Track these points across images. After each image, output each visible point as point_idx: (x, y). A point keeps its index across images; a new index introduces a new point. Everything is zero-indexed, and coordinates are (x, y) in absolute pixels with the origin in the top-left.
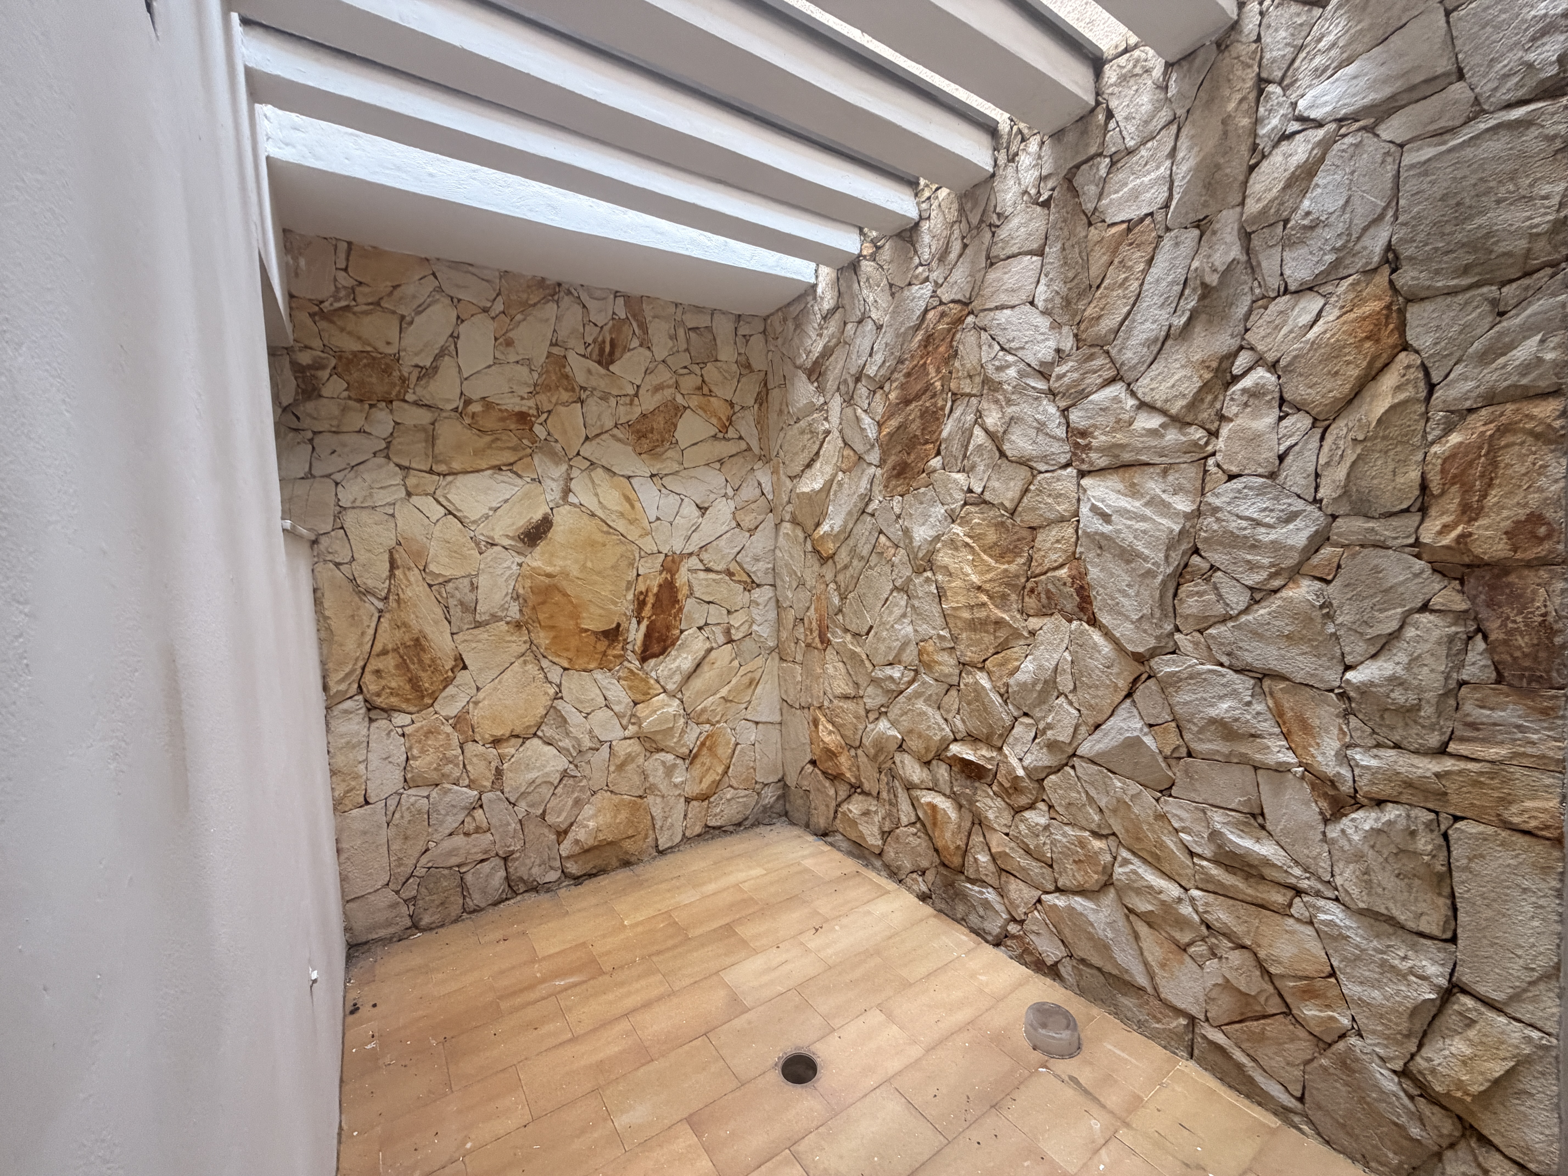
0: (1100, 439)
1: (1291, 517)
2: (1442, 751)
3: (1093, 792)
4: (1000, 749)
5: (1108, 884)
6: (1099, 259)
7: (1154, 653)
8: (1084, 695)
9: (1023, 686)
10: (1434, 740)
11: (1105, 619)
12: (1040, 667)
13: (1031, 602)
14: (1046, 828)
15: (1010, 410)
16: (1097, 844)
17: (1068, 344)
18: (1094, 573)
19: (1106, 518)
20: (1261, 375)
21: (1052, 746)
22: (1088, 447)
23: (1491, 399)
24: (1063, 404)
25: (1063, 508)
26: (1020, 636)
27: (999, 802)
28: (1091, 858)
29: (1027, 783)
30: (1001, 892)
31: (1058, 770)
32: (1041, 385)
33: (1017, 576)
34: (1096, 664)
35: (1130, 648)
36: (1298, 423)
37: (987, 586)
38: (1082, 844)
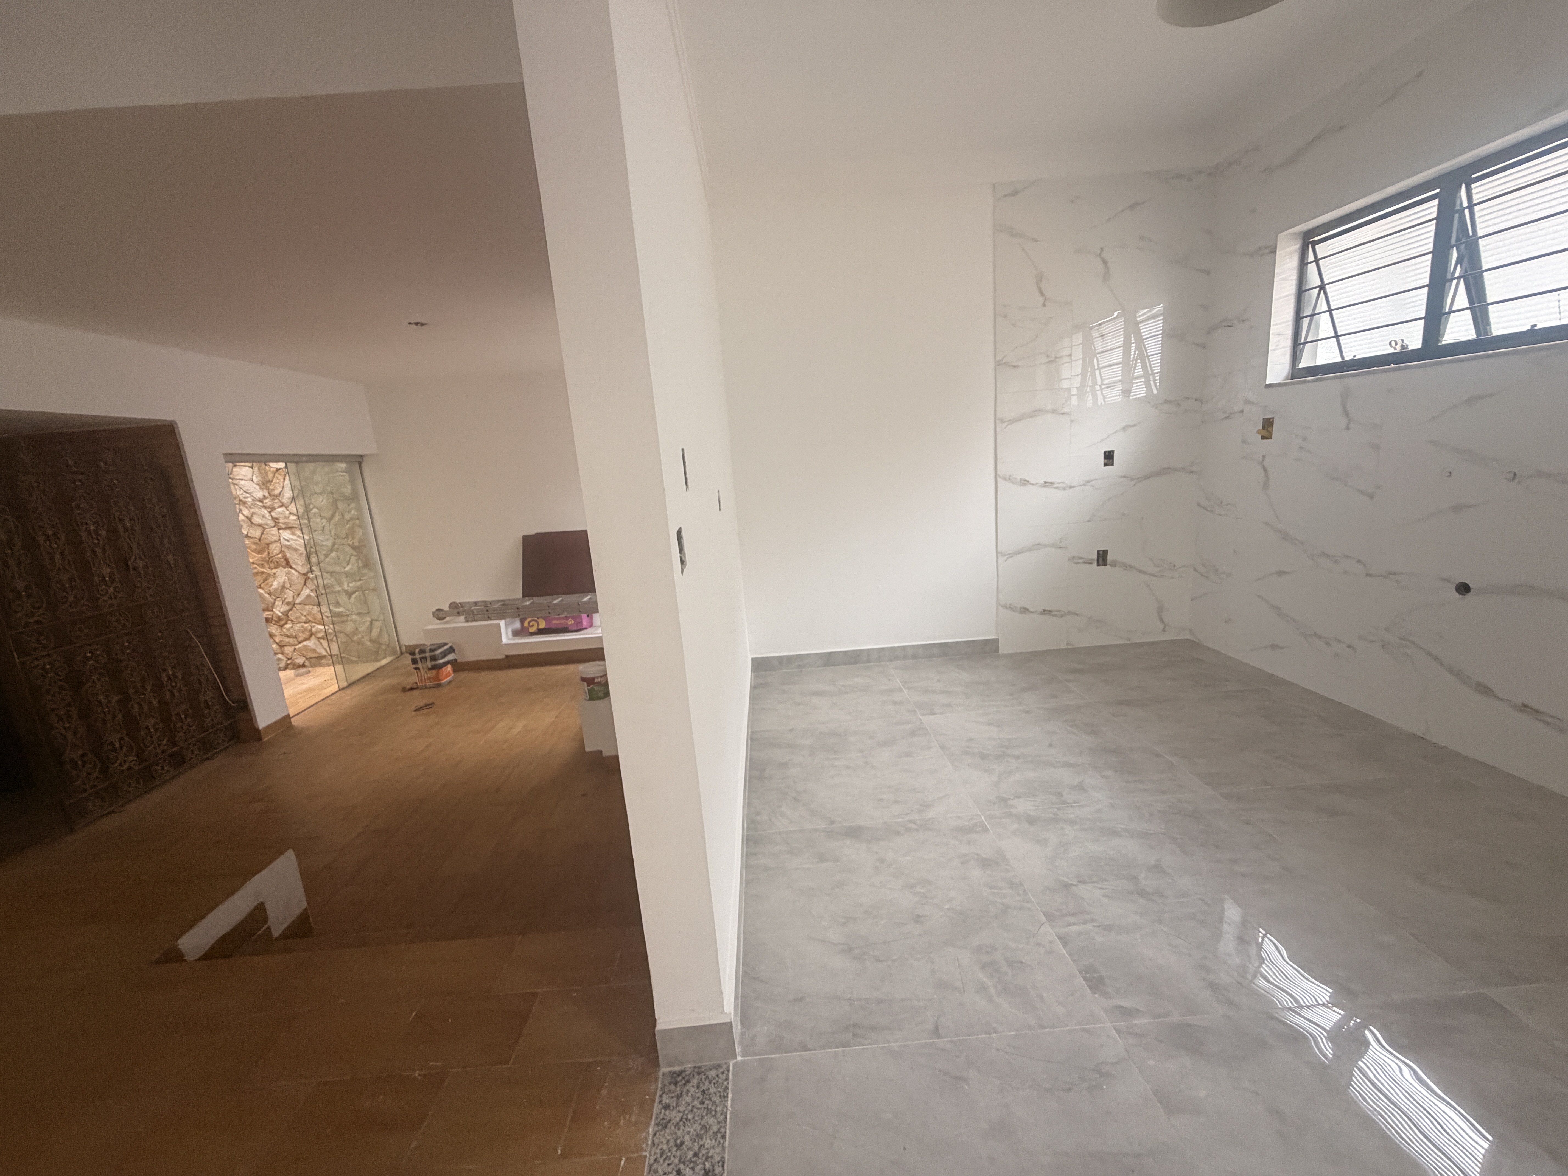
0: (281, 521)
1: (327, 540)
2: (360, 580)
3: (302, 612)
4: (272, 611)
5: (312, 634)
6: (270, 476)
7: (308, 572)
8: (294, 587)
9: (276, 589)
10: (358, 578)
11: (294, 566)
12: (280, 583)
13: (272, 565)
14: (292, 627)
15: (252, 510)
16: (306, 625)
17: (267, 494)
18: (288, 555)
19: (288, 541)
20: (315, 510)
21: (288, 604)
22: (279, 523)
23: (351, 519)
24: (269, 510)
25: (276, 538)
26: (270, 575)
27: (276, 626)
28: (305, 629)
29: (283, 617)
30: (282, 653)
31: (291, 610)
32: (260, 504)
33: (265, 558)
34: (294, 578)
35: (302, 572)
36: (324, 520)
37: (256, 562)
38: (302, 627)
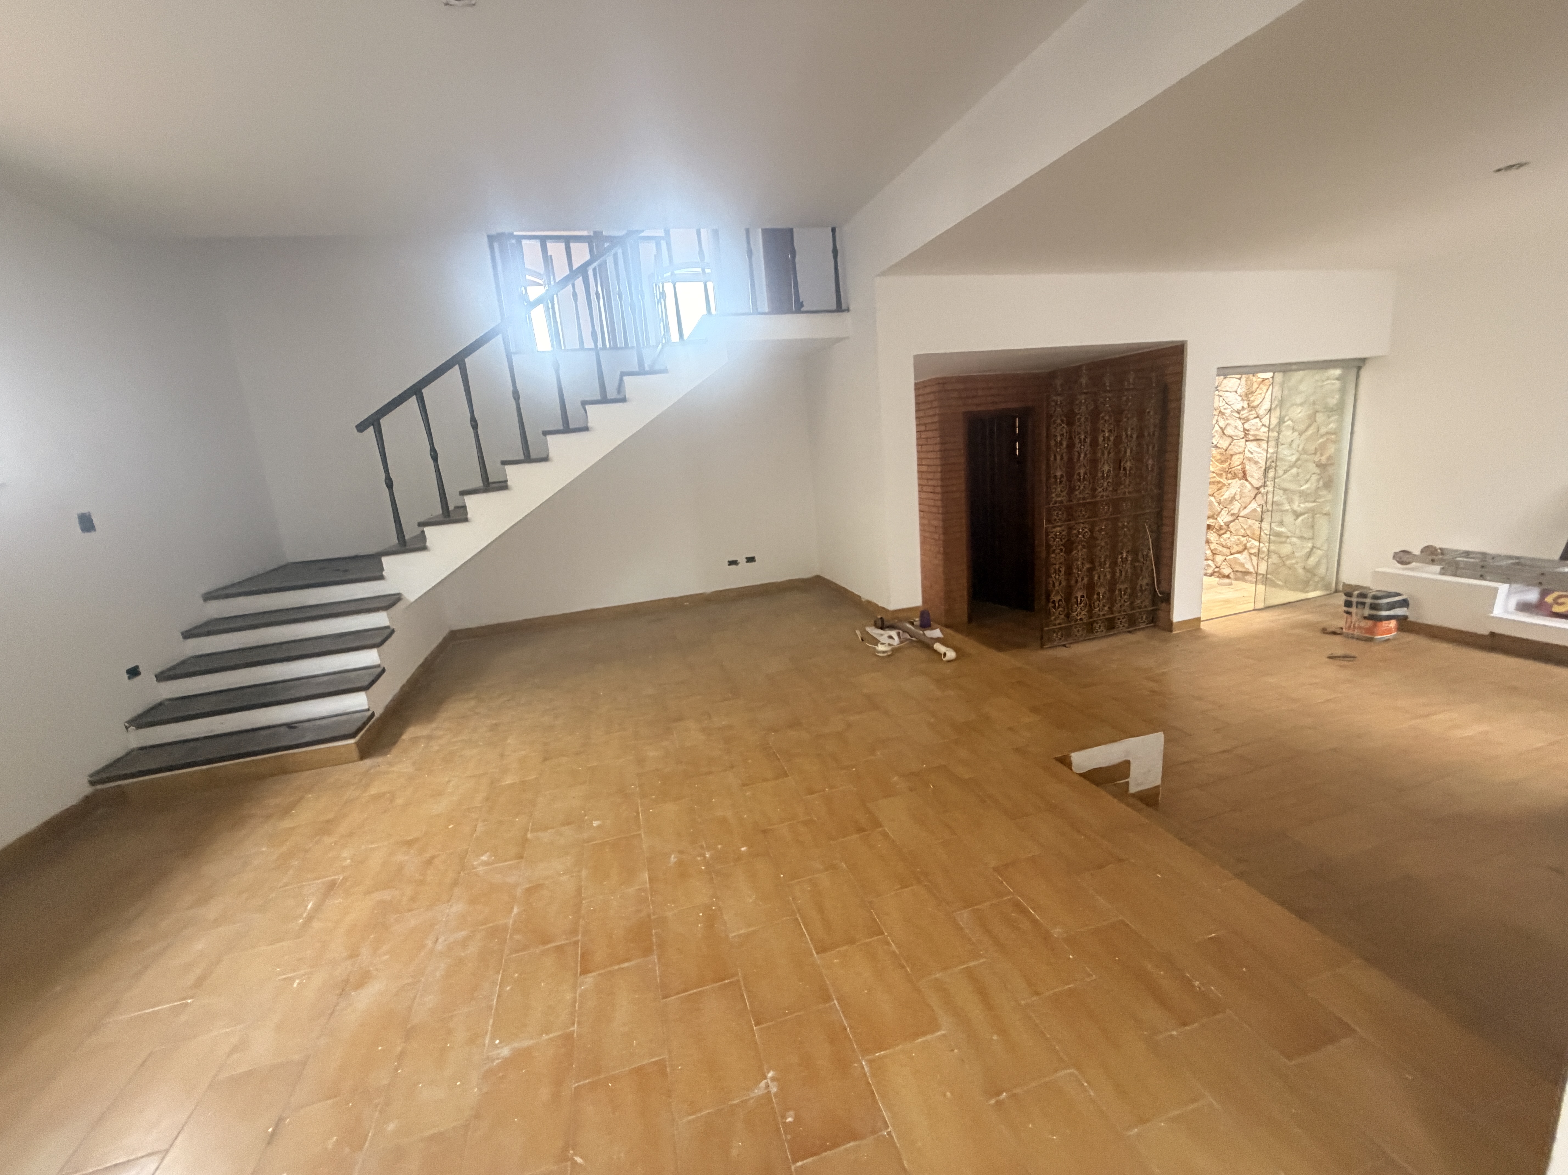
0: (1251, 433)
1: (1293, 454)
2: (1314, 501)
3: (1243, 525)
4: (1216, 519)
5: (1245, 548)
6: (1255, 386)
7: (1261, 487)
8: (1243, 499)
9: (1225, 499)
10: (1312, 499)
11: (1249, 479)
12: (1231, 493)
13: (1229, 476)
14: (1229, 538)
15: (1227, 422)
16: (1243, 539)
17: (1246, 406)
18: (1247, 467)
19: (1252, 453)
20: (1289, 423)
21: (1232, 515)
22: (1248, 434)
23: (1327, 433)
24: (1243, 421)
25: (1241, 450)
26: (1225, 485)
27: (1215, 534)
28: (1241, 543)
29: (1224, 527)
30: (1213, 561)
31: (1234, 521)
32: (1237, 415)
33: (1226, 469)
34: (1246, 491)
35: (1255, 486)
36: (1296, 434)
37: (1216, 472)
38: (1239, 539)
